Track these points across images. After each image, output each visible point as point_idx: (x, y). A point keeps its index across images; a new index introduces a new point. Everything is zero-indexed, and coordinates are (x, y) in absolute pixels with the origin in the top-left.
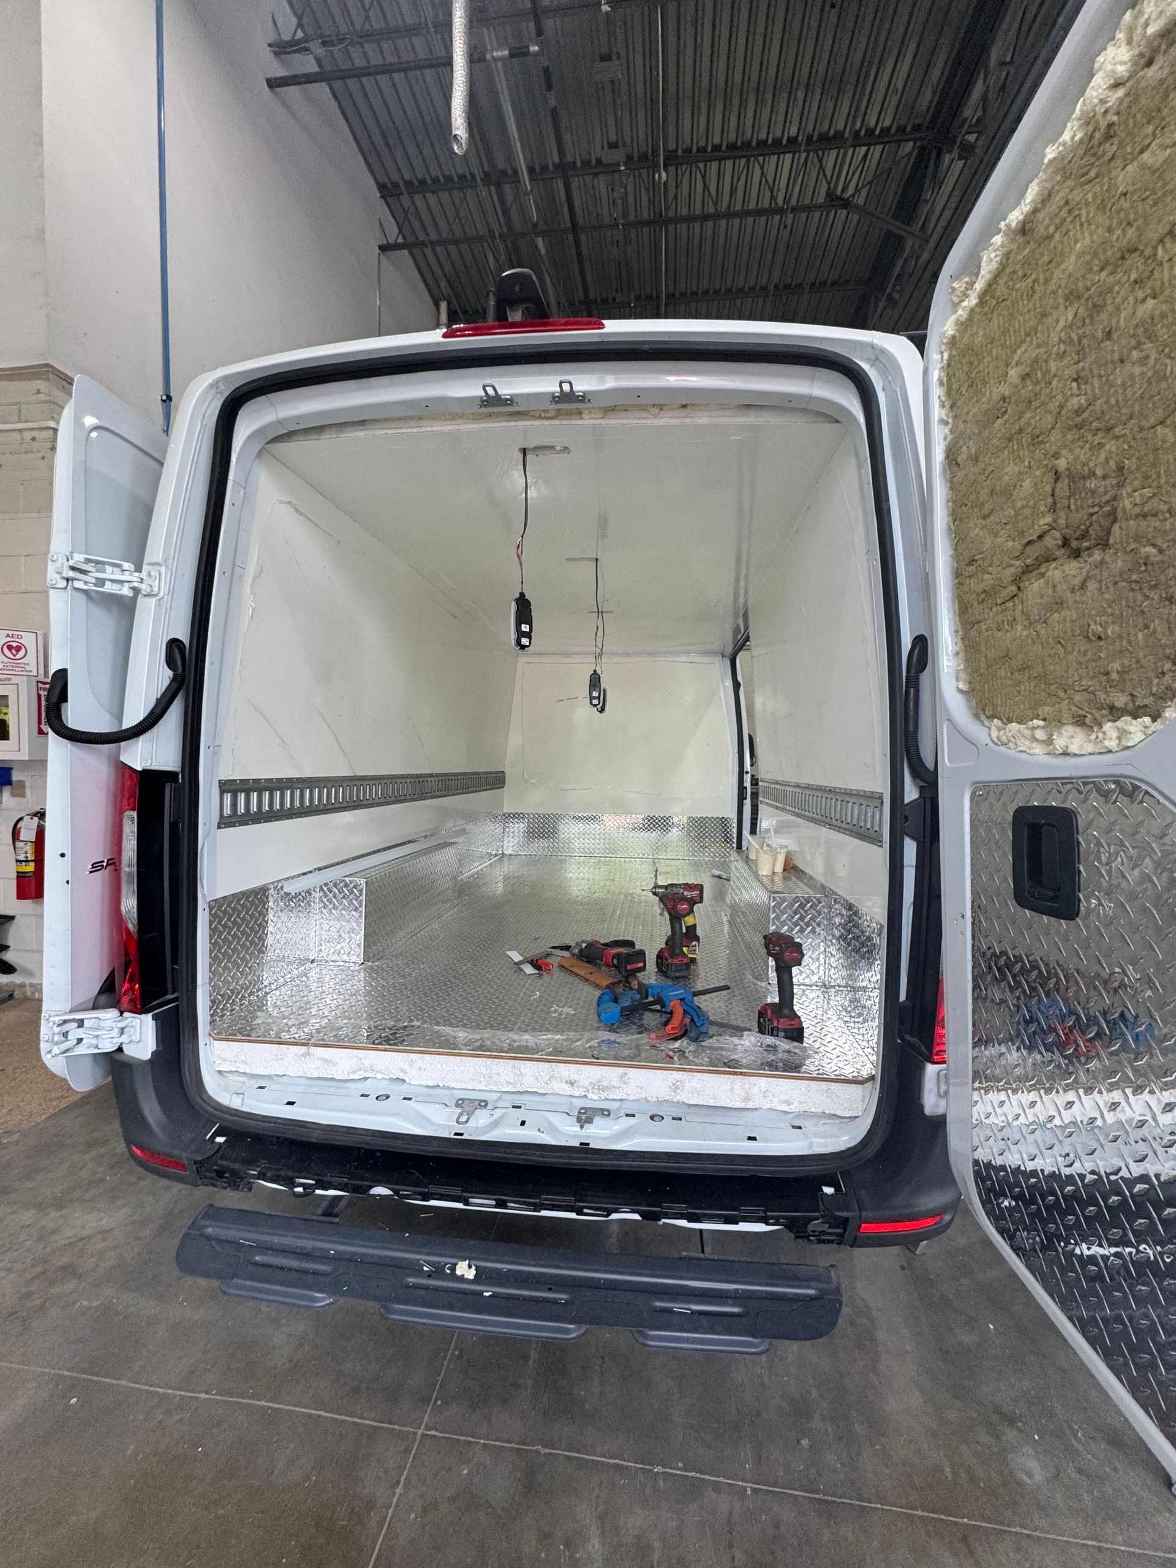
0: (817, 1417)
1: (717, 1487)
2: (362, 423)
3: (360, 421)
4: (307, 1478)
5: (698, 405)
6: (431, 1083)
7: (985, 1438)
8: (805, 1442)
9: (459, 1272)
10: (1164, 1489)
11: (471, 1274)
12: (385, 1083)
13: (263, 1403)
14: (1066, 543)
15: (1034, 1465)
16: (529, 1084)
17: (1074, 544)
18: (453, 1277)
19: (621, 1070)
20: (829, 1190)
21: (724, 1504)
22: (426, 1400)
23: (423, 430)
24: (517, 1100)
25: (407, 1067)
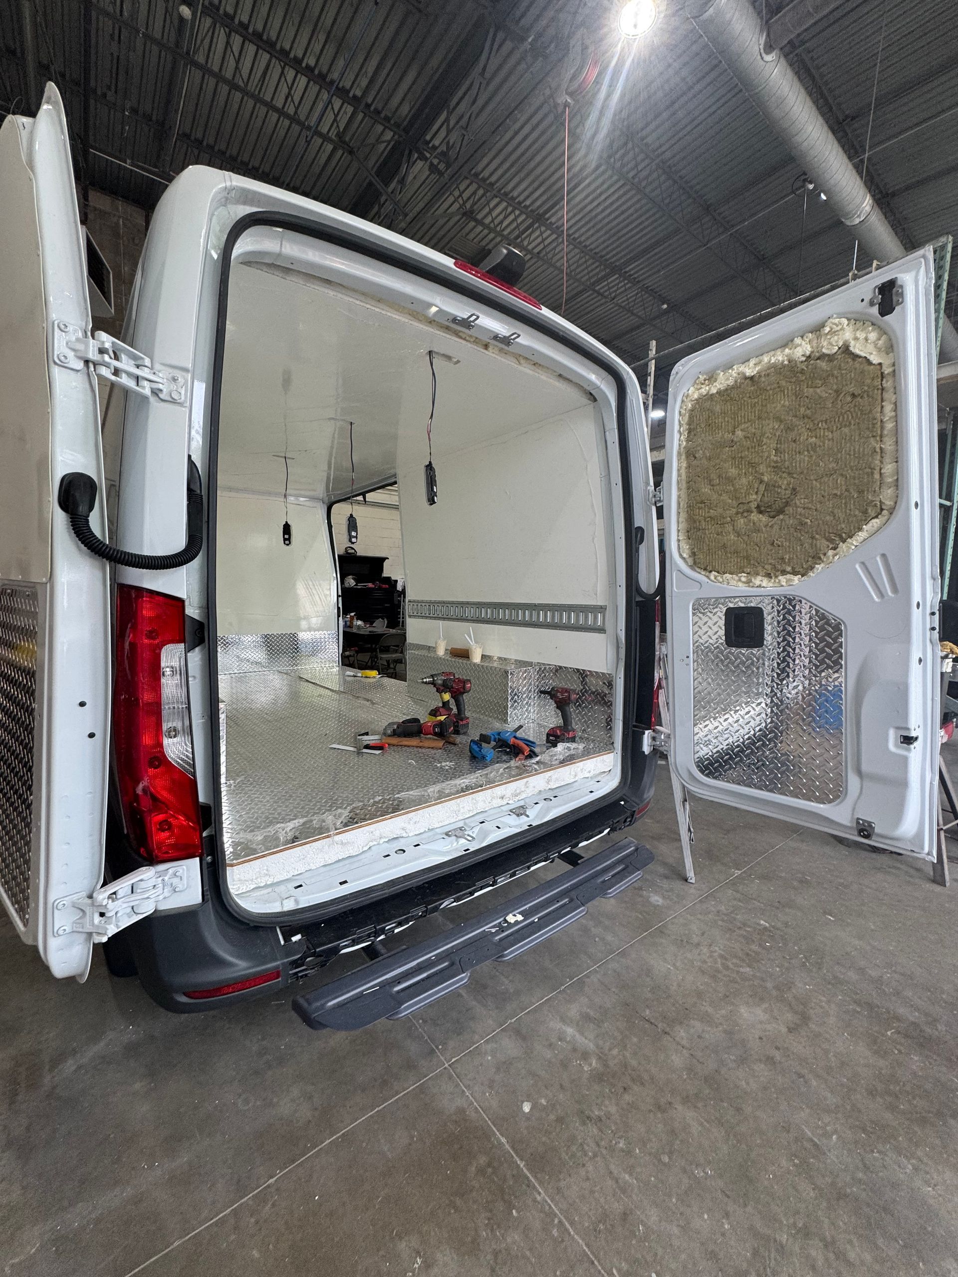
0: (593, 929)
1: (587, 976)
2: (328, 282)
3: (328, 279)
4: (412, 1137)
5: (543, 366)
6: (417, 832)
7: (640, 899)
8: (597, 939)
9: (512, 921)
10: (684, 882)
11: (520, 918)
12: (386, 844)
13: (328, 1142)
14: (758, 507)
15: (657, 898)
16: (481, 807)
17: (763, 509)
18: (510, 925)
19: (525, 780)
20: (622, 803)
21: (594, 978)
22: (432, 1052)
23: (383, 312)
24: (480, 818)
25: (406, 825)
